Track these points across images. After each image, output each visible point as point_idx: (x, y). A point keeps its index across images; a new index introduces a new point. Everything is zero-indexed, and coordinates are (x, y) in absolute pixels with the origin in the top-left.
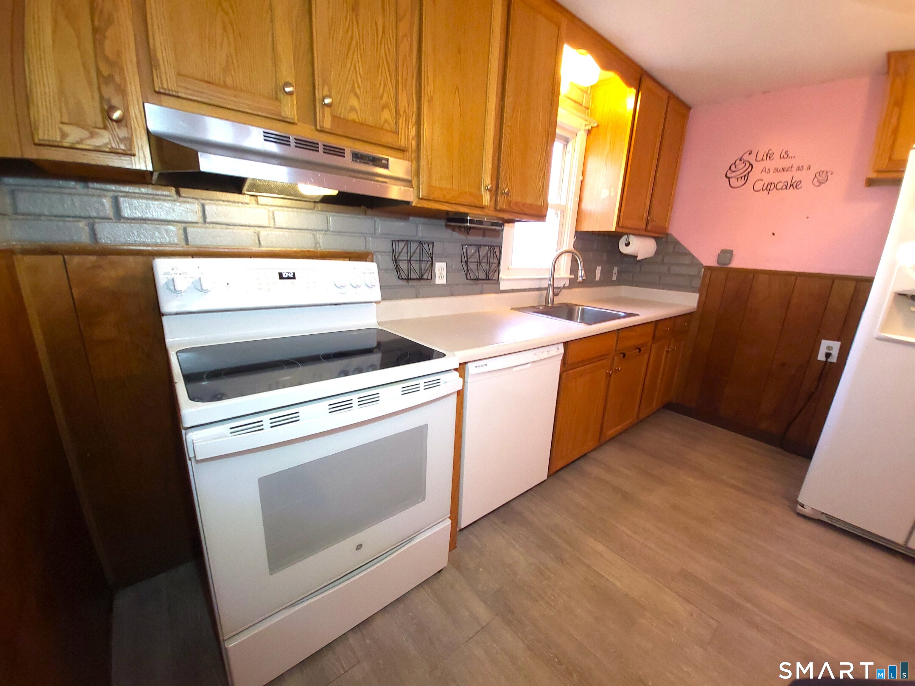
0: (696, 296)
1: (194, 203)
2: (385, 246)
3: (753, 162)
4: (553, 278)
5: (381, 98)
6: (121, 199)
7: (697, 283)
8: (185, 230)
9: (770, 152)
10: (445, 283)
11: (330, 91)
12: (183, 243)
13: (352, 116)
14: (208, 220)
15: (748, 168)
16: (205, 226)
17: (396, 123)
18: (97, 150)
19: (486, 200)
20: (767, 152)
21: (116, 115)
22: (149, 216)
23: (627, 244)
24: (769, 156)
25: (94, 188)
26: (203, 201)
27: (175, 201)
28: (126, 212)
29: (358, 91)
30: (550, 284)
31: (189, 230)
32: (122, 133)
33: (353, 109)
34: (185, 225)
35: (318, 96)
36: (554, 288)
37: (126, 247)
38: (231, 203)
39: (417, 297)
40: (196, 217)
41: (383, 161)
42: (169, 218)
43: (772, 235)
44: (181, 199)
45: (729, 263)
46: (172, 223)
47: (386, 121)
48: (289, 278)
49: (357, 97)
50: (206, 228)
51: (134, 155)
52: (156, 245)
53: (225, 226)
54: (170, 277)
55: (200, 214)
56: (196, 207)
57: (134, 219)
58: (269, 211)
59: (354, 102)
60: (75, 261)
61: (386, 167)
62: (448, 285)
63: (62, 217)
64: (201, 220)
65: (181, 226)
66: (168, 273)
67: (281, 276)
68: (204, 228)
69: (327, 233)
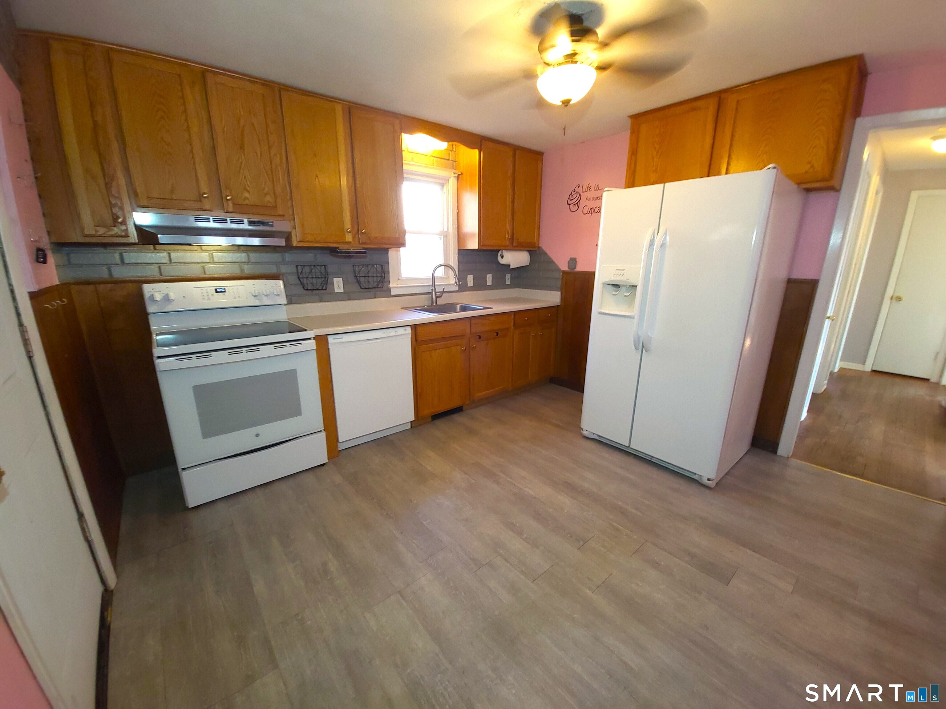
0: (559, 293)
1: (163, 253)
2: (292, 269)
3: (581, 192)
4: (434, 285)
5: (264, 189)
6: (124, 254)
7: (559, 283)
8: (159, 267)
9: (589, 186)
10: (343, 291)
11: (230, 192)
12: (158, 275)
13: (247, 202)
14: (173, 261)
15: (579, 197)
16: (170, 264)
17: (275, 202)
18: (112, 236)
19: (349, 238)
20: (587, 186)
21: (120, 220)
22: (139, 261)
23: (502, 257)
24: (589, 188)
25: (110, 249)
26: (169, 251)
27: (153, 252)
28: (127, 261)
29: (248, 189)
30: (433, 289)
31: (162, 267)
32: (124, 228)
33: (246, 198)
34: (160, 265)
35: (224, 196)
36: (436, 293)
37: (127, 279)
38: (186, 251)
39: (321, 301)
40: (166, 260)
41: (270, 223)
42: (151, 262)
43: (596, 246)
44: (156, 251)
45: (575, 268)
46: (152, 264)
47: (268, 202)
48: (221, 292)
49: (249, 192)
50: (172, 265)
51: (129, 237)
52: (143, 277)
53: (183, 264)
54: (151, 293)
55: (168, 258)
56: (165, 254)
57: (131, 264)
58: (209, 253)
59: (247, 195)
60: (101, 287)
61: (272, 226)
62: (345, 293)
63: (94, 265)
64: (168, 262)
65: (157, 265)
66: (150, 292)
67: (216, 291)
68: (170, 266)
69: (249, 263)
